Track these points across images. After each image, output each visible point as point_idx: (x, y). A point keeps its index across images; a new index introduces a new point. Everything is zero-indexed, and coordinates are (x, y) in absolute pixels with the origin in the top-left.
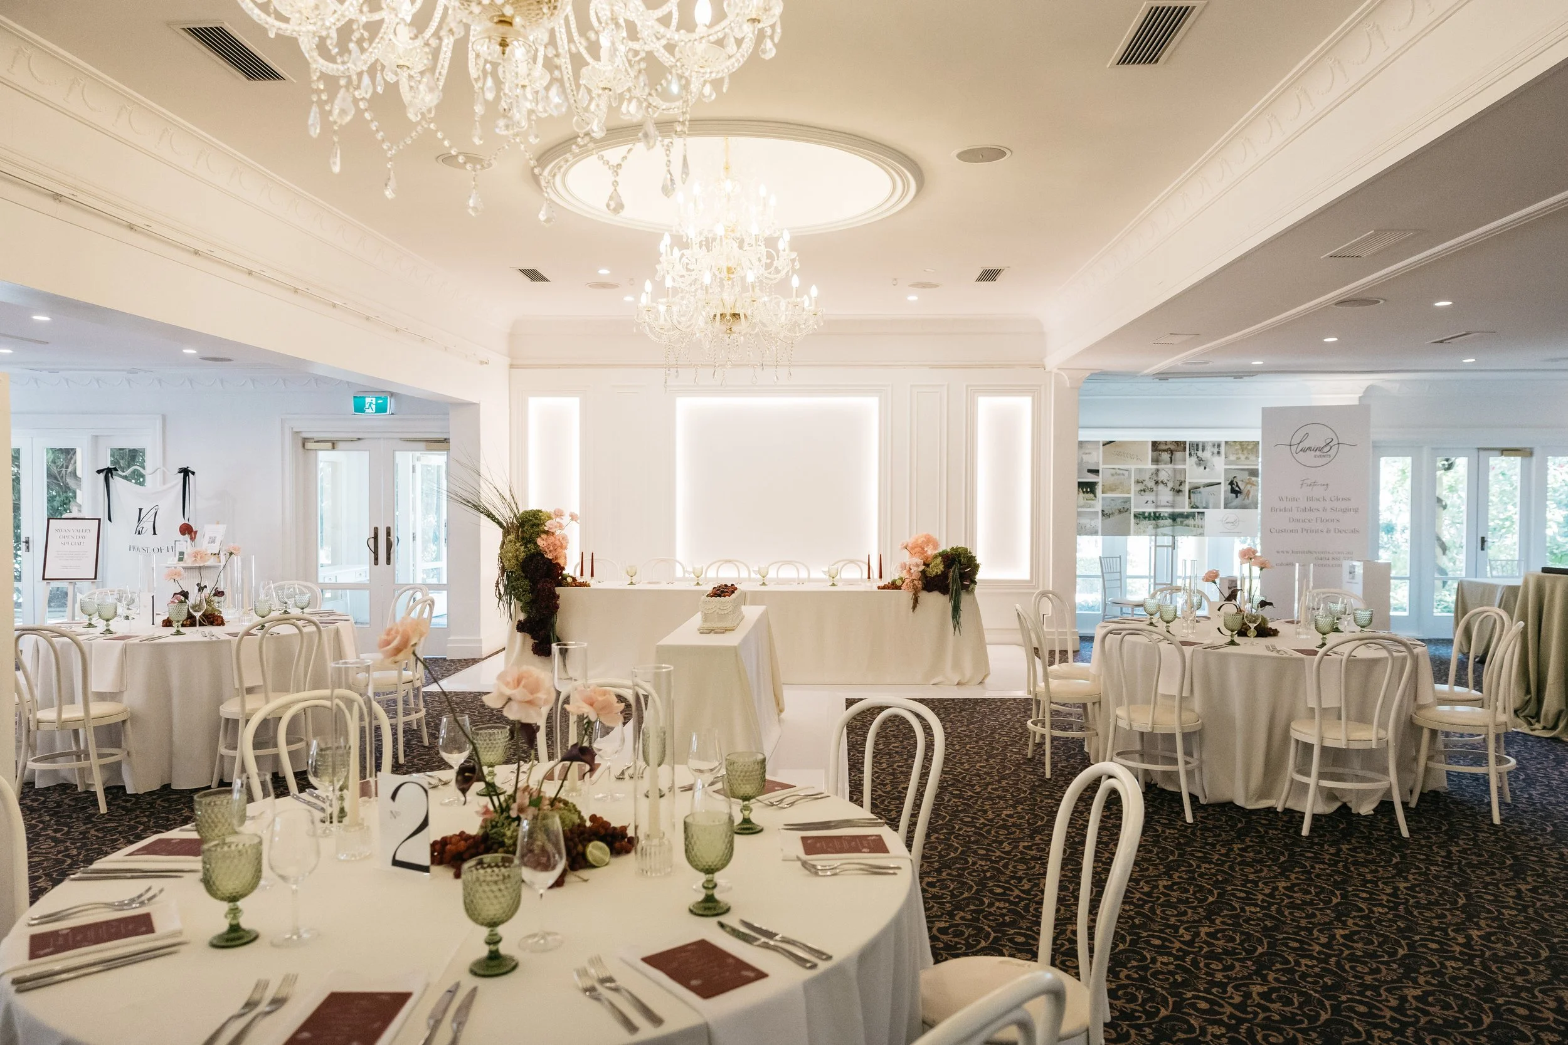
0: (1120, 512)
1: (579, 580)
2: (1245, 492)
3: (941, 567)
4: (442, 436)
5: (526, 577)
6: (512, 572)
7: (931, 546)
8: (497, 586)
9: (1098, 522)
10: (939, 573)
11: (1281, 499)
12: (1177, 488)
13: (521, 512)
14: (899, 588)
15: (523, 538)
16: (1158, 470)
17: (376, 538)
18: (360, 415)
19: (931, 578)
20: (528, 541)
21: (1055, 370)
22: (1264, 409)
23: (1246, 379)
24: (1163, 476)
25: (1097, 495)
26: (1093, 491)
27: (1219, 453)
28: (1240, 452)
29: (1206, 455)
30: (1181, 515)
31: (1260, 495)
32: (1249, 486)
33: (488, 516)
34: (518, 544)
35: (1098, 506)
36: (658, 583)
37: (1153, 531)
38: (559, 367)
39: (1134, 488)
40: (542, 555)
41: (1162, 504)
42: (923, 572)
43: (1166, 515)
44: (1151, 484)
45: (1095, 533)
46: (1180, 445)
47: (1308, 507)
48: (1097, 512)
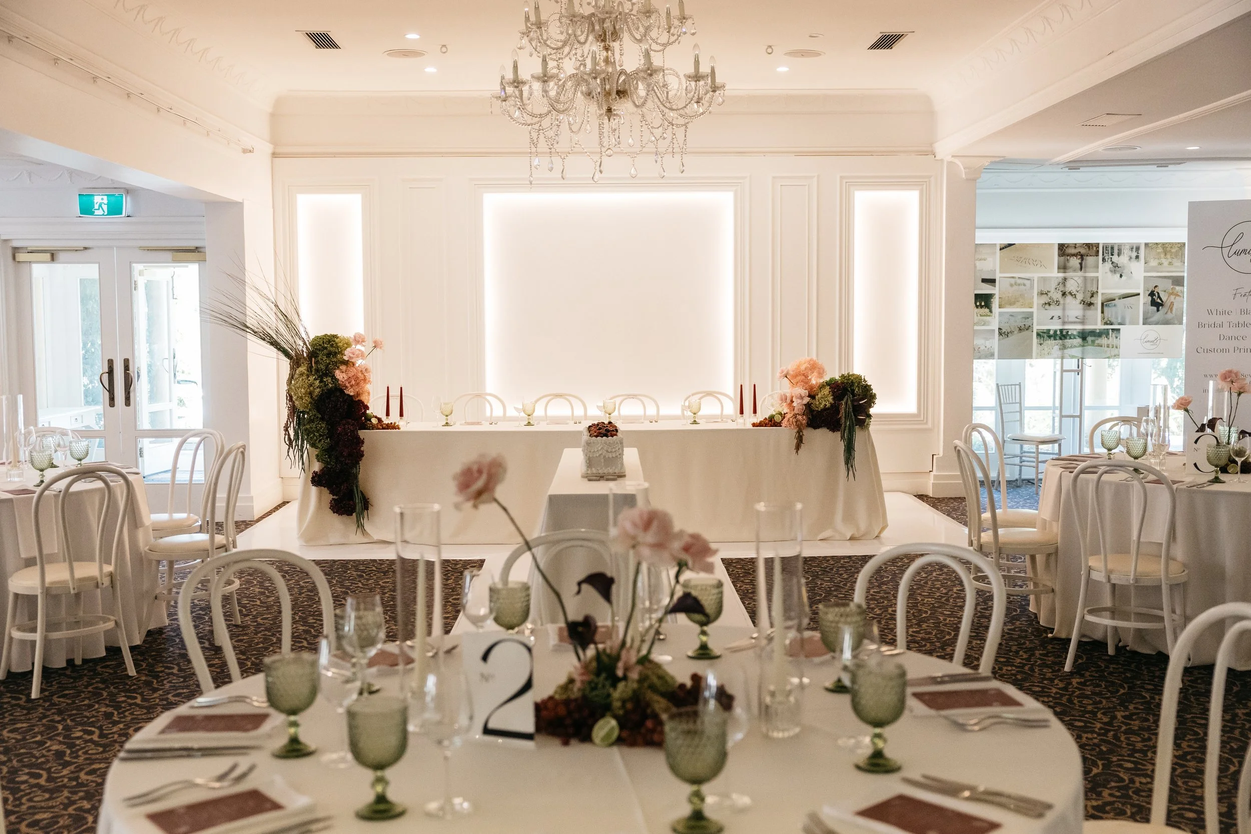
0: (1020, 330)
1: (386, 421)
2: (1167, 304)
3: (830, 399)
4: (192, 244)
5: (322, 419)
6: (304, 413)
7: (815, 374)
8: (286, 429)
9: (995, 343)
10: (828, 405)
11: (1210, 312)
12: (1088, 300)
13: (312, 337)
14: (778, 424)
15: (317, 370)
16: (1065, 279)
17: (111, 372)
18: (88, 218)
19: (818, 412)
20: (326, 373)
21: (949, 158)
22: (1190, 203)
23: (1171, 167)
24: (1071, 286)
25: (993, 309)
26: (988, 305)
27: (1137, 257)
28: (1162, 256)
29: (1122, 260)
30: (1093, 333)
31: (1185, 306)
32: (1172, 297)
33: (272, 344)
34: (312, 378)
35: (994, 322)
36: (478, 423)
37: (1059, 353)
38: (334, 155)
39: (1037, 301)
40: (342, 391)
41: (1071, 320)
42: (808, 406)
43: (1075, 333)
44: (1057, 296)
45: (991, 356)
46: (1091, 249)
47: (1241, 322)
48: (993, 331)
